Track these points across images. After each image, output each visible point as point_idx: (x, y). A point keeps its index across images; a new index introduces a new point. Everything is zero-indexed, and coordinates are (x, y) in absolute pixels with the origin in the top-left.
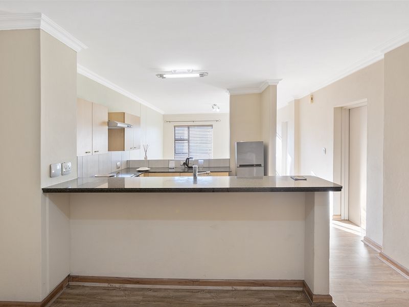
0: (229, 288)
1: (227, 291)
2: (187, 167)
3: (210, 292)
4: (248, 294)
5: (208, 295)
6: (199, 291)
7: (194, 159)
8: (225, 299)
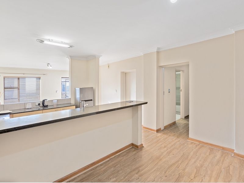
0: (108, 159)
1: (108, 161)
2: (44, 106)
3: (101, 165)
4: (117, 157)
5: (102, 166)
6: (96, 167)
7: (48, 100)
8: (110, 164)
